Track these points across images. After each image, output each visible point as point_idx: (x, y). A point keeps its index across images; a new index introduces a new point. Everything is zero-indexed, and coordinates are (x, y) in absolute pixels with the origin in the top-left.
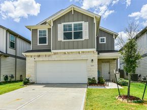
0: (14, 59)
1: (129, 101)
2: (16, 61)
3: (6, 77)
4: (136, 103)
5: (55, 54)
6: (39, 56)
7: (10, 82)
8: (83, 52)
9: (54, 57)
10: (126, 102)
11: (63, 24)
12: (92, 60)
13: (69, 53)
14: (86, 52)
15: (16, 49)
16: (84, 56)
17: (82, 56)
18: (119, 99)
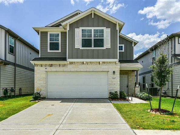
0: (13, 67)
1: (162, 113)
2: (15, 71)
3: (6, 91)
4: (168, 115)
5: (71, 63)
6: (51, 65)
7: (10, 97)
8: (104, 63)
9: (70, 68)
10: (159, 114)
11: (81, 28)
12: (114, 72)
13: (87, 63)
14: (107, 63)
15: (15, 55)
16: (104, 67)
17: (103, 67)
18: (151, 112)
